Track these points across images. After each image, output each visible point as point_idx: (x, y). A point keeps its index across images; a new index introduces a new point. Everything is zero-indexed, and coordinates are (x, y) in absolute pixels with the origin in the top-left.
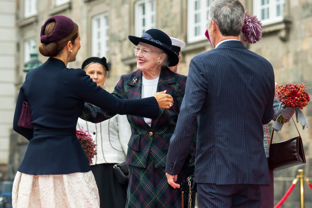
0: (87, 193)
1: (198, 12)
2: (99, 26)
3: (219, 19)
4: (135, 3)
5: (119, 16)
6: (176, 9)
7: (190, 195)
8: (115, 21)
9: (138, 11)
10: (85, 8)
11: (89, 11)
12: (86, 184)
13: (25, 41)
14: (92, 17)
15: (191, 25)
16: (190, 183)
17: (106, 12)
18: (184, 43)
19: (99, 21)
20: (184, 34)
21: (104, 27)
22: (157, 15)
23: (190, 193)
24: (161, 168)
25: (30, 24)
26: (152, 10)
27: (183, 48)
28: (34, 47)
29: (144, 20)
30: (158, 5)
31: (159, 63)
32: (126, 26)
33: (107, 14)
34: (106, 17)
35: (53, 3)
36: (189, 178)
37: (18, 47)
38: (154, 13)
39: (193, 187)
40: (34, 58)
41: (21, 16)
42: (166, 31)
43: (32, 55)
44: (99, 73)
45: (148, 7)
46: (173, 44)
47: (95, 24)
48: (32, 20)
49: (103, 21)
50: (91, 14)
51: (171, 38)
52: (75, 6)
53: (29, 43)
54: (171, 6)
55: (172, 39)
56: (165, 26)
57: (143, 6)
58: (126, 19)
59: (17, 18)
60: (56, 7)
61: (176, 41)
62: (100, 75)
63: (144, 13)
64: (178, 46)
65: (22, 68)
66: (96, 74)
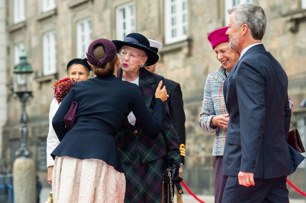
0: (113, 190)
1: (174, 15)
2: (83, 30)
3: (253, 23)
4: (116, 8)
5: (101, 20)
6: (154, 14)
7: (171, 185)
8: (98, 26)
9: (119, 15)
10: (70, 14)
11: (74, 16)
12: (116, 182)
13: (15, 45)
14: (77, 22)
15: (168, 28)
16: (169, 173)
17: (89, 17)
18: (161, 44)
19: (82, 25)
20: (162, 36)
21: (87, 31)
22: (137, 18)
23: (171, 183)
24: (147, 163)
25: (19, 29)
26: (132, 14)
27: (160, 49)
28: (23, 50)
29: (124, 24)
30: (137, 9)
31: (142, 66)
32: (108, 30)
33: (90, 19)
34: (90, 22)
35: (40, 10)
36: (169, 169)
37: (9, 50)
38: (134, 17)
39: (172, 177)
40: (23, 61)
41: (10, 22)
42: (145, 34)
43: (22, 58)
44: (80, 73)
45: (128, 12)
46: (151, 45)
47: (79, 28)
48: (21, 25)
49: (87, 26)
50: (75, 19)
51: (149, 40)
52: (60, 12)
53: (19, 47)
54: (150, 11)
55: (151, 41)
56: (144, 29)
57: (124, 11)
58: (108, 23)
59: (7, 23)
60: (42, 13)
61: (154, 43)
62: (81, 75)
63: (124, 17)
64: (155, 47)
65: (12, 70)
66: (77, 74)
